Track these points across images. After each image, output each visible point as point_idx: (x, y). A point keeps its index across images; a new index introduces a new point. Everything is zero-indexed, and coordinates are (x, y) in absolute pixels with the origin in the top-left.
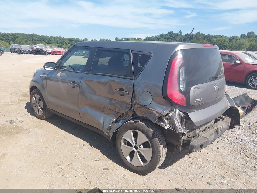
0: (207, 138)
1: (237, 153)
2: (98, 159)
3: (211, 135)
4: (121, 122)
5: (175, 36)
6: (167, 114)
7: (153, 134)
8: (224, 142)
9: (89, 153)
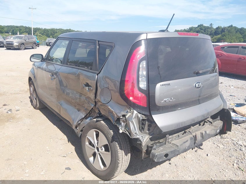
0: (177, 146)
1: (229, 163)
2: (66, 156)
3: (185, 142)
4: (89, 118)
5: (206, 28)
6: (124, 116)
7: (113, 137)
8: (218, 148)
9: (61, 148)
